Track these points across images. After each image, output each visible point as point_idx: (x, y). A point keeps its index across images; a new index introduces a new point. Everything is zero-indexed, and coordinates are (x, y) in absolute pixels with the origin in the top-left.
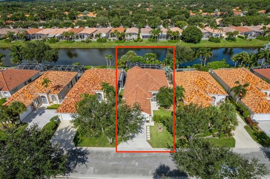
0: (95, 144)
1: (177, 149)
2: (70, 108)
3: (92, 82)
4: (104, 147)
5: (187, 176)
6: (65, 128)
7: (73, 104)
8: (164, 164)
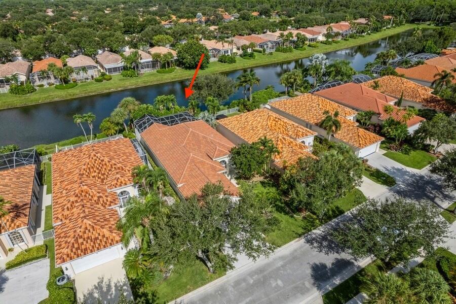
0: (185, 287)
1: (310, 233)
2: (89, 241)
3: (95, 174)
4: (205, 284)
5: (353, 263)
6: (96, 288)
7: (91, 230)
8: (313, 262)
